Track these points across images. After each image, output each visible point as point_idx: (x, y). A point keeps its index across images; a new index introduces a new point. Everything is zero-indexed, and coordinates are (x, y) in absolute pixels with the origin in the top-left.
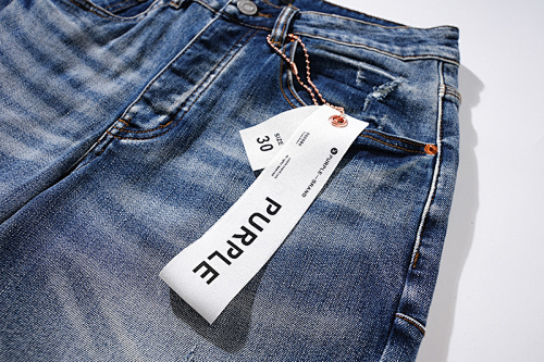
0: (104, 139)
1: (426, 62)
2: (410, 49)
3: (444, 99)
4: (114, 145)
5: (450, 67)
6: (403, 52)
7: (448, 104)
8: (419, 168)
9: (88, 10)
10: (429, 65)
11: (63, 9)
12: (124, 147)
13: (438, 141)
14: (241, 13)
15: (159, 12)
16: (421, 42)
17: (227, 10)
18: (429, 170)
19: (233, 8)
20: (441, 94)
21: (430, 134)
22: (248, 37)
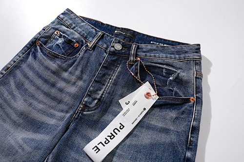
0: (77, 112)
1: (189, 62)
2: (182, 56)
3: (196, 77)
4: (82, 114)
5: (198, 62)
6: (179, 57)
7: (197, 80)
8: (188, 108)
9: (58, 58)
10: (190, 63)
11: (49, 59)
12: (85, 115)
13: (195, 96)
14: (116, 50)
15: (84, 53)
16: (186, 52)
17: (111, 50)
18: (192, 108)
19: (113, 49)
20: (195, 76)
21: (192, 93)
22: (121, 61)
